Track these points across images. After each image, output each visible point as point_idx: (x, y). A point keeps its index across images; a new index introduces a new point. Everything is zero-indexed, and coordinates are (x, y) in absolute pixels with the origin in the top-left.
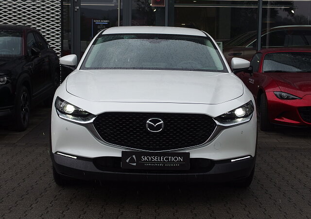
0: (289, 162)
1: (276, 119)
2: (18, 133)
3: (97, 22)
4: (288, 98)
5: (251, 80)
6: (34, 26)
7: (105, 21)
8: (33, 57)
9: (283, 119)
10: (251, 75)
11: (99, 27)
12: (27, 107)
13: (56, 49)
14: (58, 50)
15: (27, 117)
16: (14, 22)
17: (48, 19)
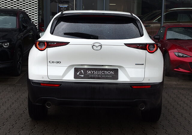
0: (185, 97)
1: (175, 69)
2: (16, 77)
3: (61, 6)
4: (182, 57)
5: (159, 44)
6: (24, 10)
7: (66, 5)
8: (23, 29)
9: (180, 69)
10: (159, 41)
11: (62, 9)
12: (20, 61)
13: (35, 23)
14: (36, 23)
15: (20, 67)
16: (12, 7)
17: (30, 4)
